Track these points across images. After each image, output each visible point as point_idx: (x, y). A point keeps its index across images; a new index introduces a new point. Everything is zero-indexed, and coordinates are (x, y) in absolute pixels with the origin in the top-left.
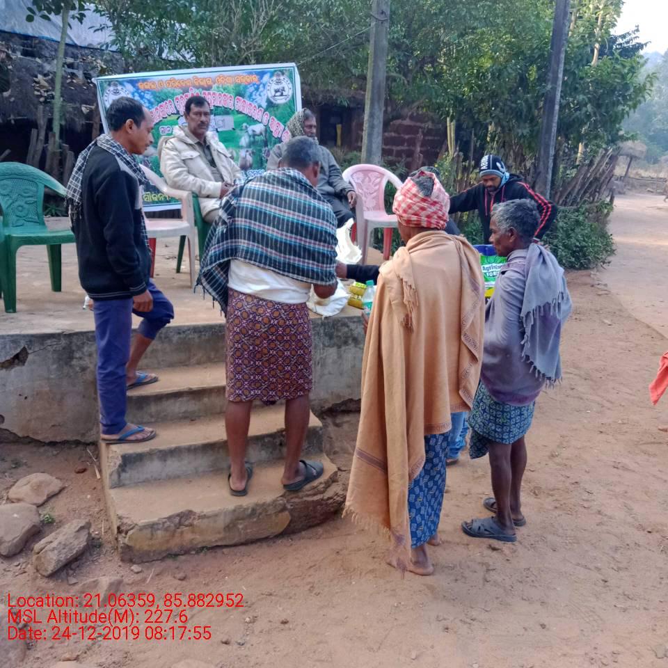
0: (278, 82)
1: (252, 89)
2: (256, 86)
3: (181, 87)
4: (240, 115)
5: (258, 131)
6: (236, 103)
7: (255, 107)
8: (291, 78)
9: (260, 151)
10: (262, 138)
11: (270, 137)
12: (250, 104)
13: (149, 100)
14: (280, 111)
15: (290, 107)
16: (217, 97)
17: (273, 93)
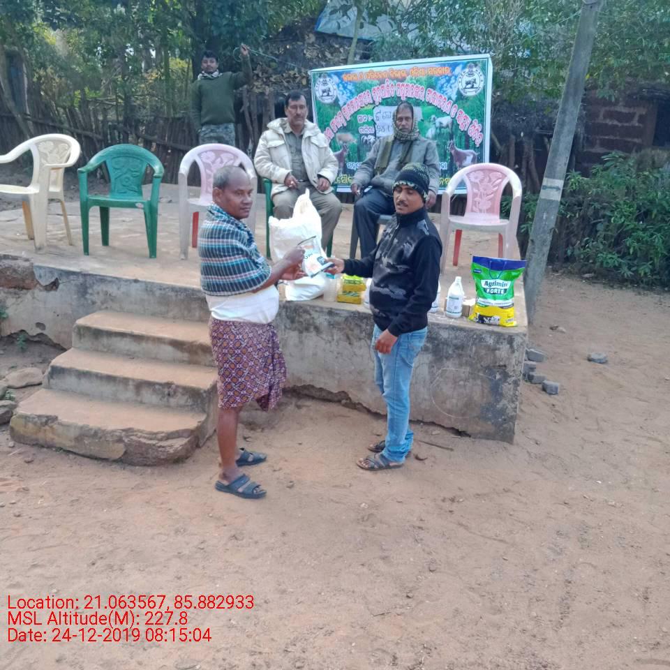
0: (471, 74)
1: (443, 81)
2: (447, 78)
3: (378, 79)
4: (430, 107)
5: (445, 124)
6: (427, 95)
7: (445, 99)
8: (484, 69)
9: (445, 144)
10: (448, 130)
11: (456, 129)
12: (441, 96)
13: (350, 91)
14: (469, 103)
15: (480, 100)
16: (409, 89)
17: (464, 85)
